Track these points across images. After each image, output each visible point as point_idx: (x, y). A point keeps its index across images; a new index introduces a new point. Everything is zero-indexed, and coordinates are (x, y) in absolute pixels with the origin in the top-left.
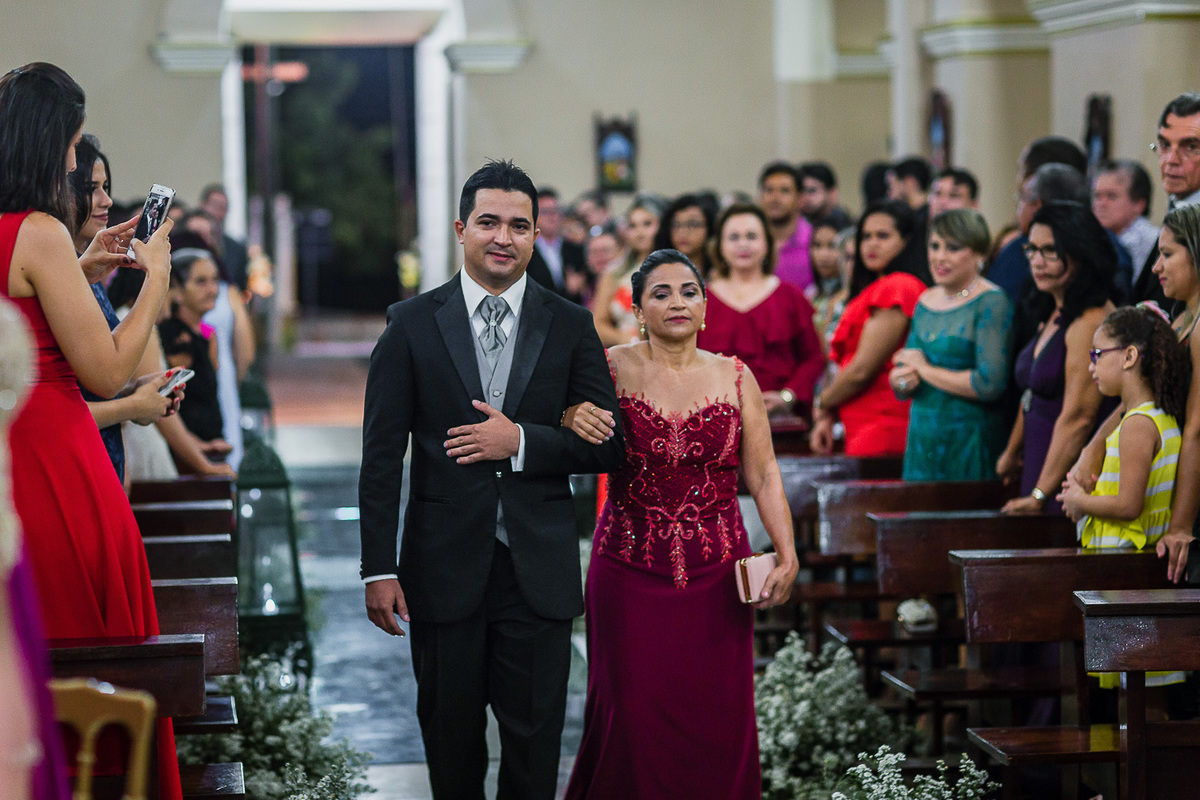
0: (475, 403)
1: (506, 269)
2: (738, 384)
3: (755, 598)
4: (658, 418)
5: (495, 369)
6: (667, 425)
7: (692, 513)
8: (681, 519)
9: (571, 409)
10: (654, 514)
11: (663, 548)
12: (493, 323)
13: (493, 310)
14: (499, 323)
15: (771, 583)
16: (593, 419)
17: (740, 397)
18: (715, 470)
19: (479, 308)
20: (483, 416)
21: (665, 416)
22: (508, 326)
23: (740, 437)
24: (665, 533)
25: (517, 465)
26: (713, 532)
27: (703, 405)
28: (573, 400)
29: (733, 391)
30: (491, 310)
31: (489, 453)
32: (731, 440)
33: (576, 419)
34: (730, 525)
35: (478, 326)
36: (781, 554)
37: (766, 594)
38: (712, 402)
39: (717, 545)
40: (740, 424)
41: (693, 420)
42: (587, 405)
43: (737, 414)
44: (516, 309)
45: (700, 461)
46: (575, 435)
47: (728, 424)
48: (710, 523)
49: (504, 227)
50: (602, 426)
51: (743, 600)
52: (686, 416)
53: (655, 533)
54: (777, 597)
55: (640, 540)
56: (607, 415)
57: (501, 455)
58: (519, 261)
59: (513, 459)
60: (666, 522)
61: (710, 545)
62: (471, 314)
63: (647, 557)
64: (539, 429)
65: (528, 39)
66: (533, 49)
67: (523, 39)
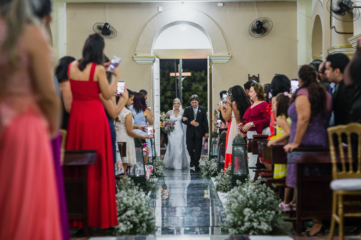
65: (230, 55)
66: (231, 57)
67: (229, 55)
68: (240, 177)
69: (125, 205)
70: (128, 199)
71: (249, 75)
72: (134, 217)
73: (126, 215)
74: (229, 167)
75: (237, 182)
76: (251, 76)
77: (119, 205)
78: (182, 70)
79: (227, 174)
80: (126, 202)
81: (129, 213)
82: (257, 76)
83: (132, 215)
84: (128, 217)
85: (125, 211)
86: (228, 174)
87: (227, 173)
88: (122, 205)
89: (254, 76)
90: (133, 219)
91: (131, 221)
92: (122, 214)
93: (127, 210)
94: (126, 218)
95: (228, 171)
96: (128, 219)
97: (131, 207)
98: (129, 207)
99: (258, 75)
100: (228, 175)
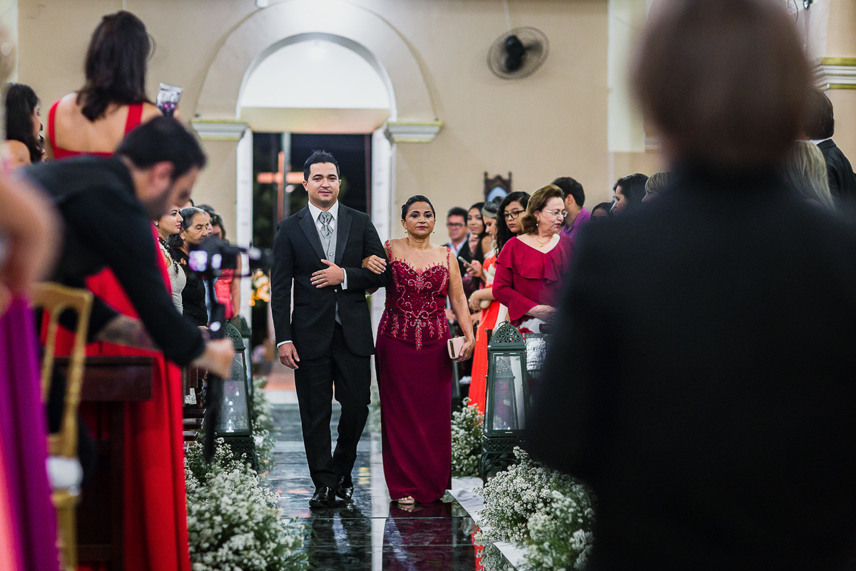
0: (322, 260)
1: (329, 198)
2: (448, 257)
3: (457, 356)
4: (411, 270)
5: (329, 244)
6: (416, 274)
7: (426, 315)
8: (420, 318)
9: (366, 259)
10: (408, 314)
11: (412, 331)
12: (326, 224)
13: (325, 218)
14: (329, 224)
15: (463, 350)
16: (376, 262)
17: (448, 263)
18: (436, 296)
19: (319, 218)
20: (327, 266)
21: (414, 269)
22: (333, 225)
23: (448, 282)
24: (413, 324)
25: (344, 287)
26: (435, 325)
27: (432, 266)
28: (366, 254)
29: (446, 260)
30: (324, 218)
31: (332, 282)
32: (444, 283)
33: (369, 263)
34: (442, 322)
35: (319, 226)
36: (467, 337)
37: (462, 355)
38: (436, 265)
39: (436, 331)
40: (448, 276)
41: (427, 272)
42: (374, 256)
43: (447, 272)
44: (335, 217)
45: (430, 291)
46: (370, 271)
47: (443, 274)
48: (434, 320)
49: (325, 179)
50: (380, 265)
51: (451, 356)
52: (424, 270)
53: (408, 324)
54: (466, 356)
55: (402, 327)
56: (383, 261)
57: (337, 282)
58: (334, 194)
59: (342, 284)
60: (413, 319)
61: (433, 331)
62: (315, 221)
63: (405, 335)
64: (352, 269)
65: (439, 123)
66: (442, 128)
67: (436, 123)
68: (509, 436)
69: (227, 518)
70: (234, 501)
71: (486, 174)
72: (253, 553)
73: (230, 549)
74: (464, 409)
75: (516, 453)
76: (491, 176)
77: (211, 518)
78: (288, 167)
79: (460, 428)
80: (231, 509)
81: (238, 541)
82: (505, 177)
83: (247, 548)
84: (237, 552)
85: (227, 535)
86: (462, 428)
87: (459, 424)
88: (218, 519)
89: (499, 178)
90: (250, 560)
91: (246, 565)
92: (220, 545)
93: (234, 534)
94: (231, 557)
95: (463, 421)
96: (236, 558)
97: (245, 523)
98: (238, 525)
99: (510, 174)
100: (462, 432)
